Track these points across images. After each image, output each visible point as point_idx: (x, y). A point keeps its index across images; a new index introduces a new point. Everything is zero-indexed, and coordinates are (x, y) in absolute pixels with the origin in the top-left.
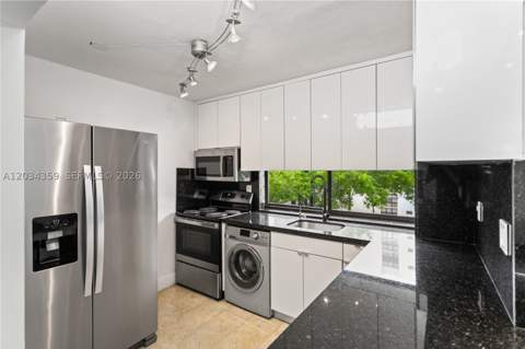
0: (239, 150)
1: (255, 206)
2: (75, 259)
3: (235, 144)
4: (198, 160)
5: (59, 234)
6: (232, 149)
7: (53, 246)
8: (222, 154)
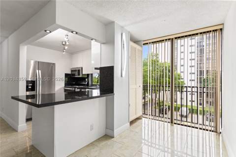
0: (82, 68)
1: (88, 85)
2: (34, 90)
3: (81, 66)
4: (72, 71)
5: (31, 85)
6: (80, 68)
7: (30, 87)
8: (77, 69)
